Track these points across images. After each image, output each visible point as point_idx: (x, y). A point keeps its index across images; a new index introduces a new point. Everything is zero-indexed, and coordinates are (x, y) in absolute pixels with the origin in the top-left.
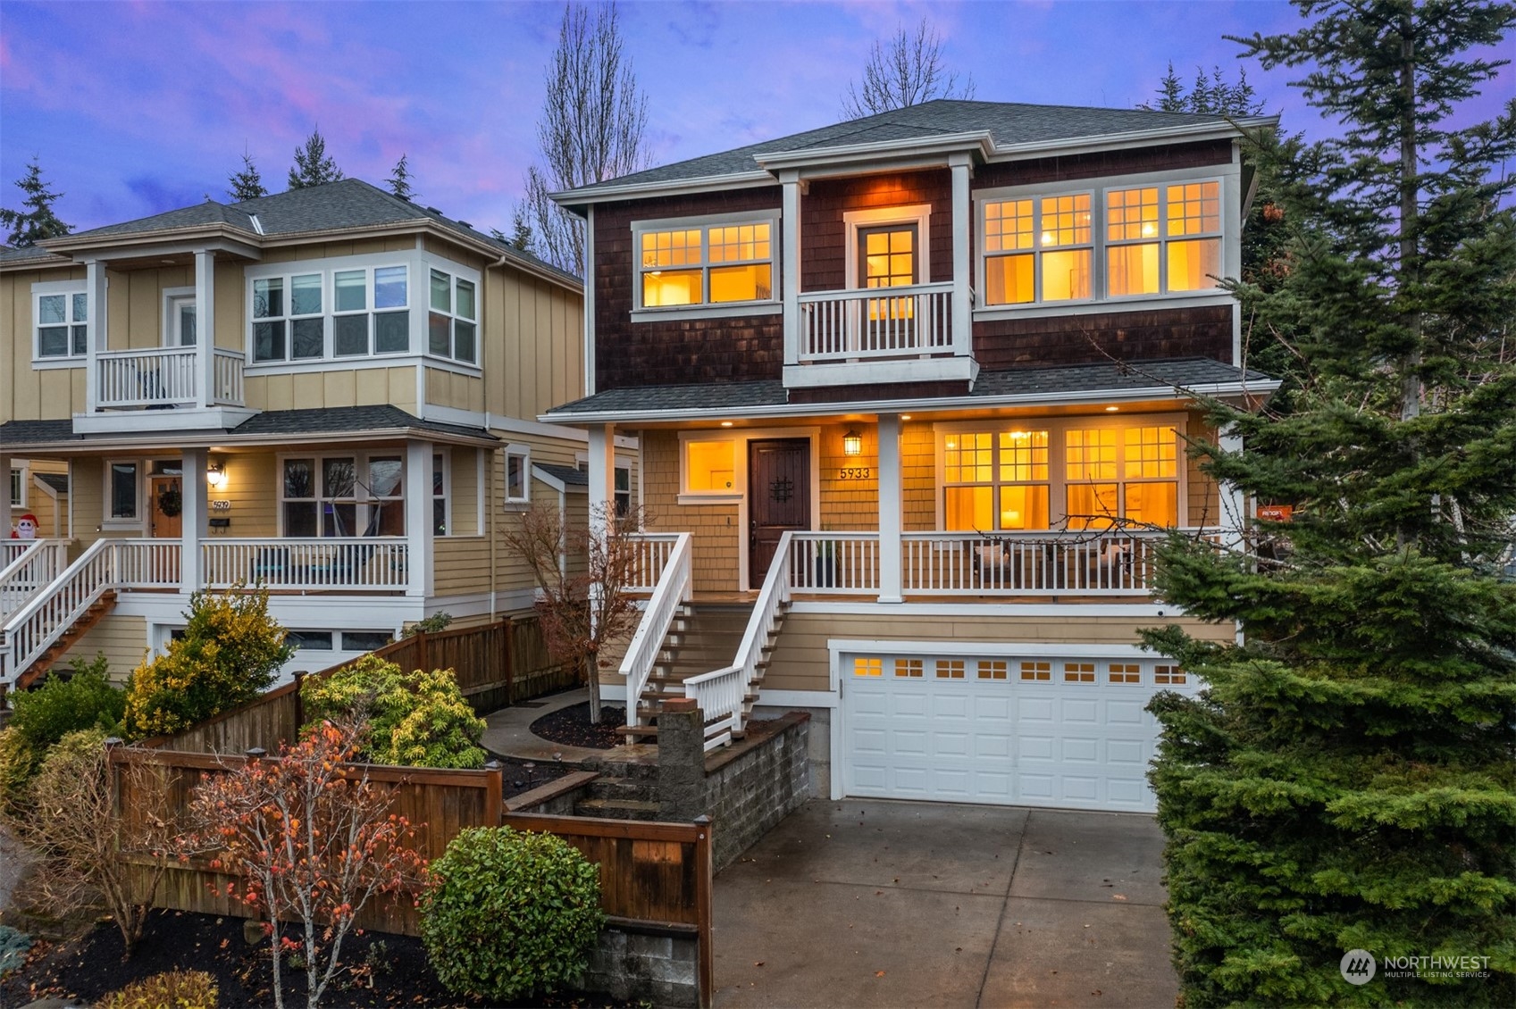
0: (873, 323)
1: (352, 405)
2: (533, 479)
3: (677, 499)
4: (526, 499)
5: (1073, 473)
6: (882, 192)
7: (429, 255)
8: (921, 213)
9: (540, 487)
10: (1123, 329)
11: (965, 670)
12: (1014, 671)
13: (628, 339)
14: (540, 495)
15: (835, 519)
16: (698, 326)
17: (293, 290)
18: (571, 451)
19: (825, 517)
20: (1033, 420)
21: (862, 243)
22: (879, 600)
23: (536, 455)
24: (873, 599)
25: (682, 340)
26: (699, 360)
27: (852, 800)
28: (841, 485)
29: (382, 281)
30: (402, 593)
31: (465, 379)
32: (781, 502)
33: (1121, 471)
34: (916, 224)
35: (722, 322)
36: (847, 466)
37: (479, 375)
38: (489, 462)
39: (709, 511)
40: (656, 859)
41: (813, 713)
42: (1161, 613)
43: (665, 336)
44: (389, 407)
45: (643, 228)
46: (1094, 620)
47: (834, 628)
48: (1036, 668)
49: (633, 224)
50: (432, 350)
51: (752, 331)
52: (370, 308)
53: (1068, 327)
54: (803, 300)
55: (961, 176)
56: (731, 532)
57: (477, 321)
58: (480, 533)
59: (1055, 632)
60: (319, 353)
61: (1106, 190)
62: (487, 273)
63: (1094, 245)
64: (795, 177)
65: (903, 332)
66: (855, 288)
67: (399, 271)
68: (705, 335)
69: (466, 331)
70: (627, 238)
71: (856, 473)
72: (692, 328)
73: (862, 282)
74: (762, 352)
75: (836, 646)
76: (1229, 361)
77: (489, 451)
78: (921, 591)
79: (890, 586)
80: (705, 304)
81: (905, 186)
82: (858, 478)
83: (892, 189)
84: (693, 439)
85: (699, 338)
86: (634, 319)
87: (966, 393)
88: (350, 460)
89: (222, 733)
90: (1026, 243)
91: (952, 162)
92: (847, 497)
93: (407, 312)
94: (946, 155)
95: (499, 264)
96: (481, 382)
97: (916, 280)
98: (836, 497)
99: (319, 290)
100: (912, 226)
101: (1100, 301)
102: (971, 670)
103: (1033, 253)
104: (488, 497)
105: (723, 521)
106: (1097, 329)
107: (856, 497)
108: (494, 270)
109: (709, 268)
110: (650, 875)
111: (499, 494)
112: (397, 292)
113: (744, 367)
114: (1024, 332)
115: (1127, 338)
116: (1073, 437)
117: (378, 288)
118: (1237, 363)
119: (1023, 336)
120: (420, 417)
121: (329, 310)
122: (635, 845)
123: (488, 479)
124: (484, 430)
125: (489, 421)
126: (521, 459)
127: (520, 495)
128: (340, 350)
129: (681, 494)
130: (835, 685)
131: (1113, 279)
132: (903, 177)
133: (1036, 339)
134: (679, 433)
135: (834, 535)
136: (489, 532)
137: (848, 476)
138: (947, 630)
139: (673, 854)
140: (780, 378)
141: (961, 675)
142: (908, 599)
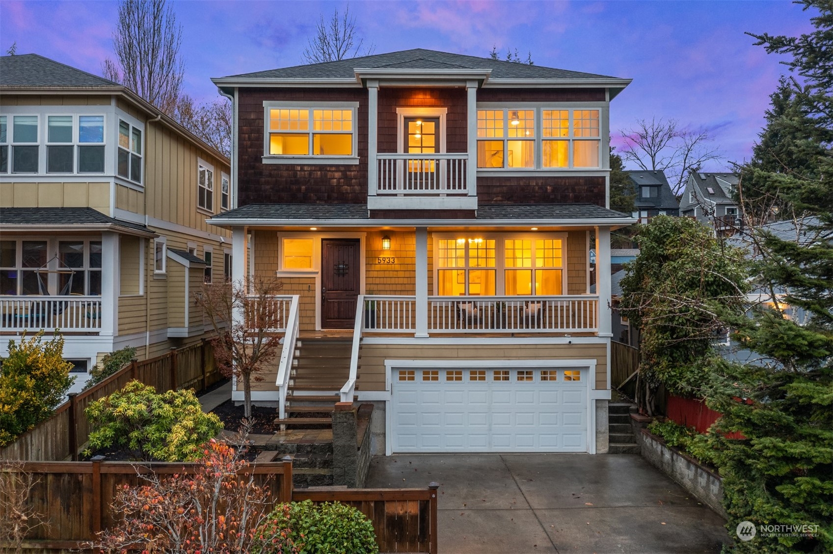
0: (410, 174)
1: (60, 206)
2: (167, 257)
3: (276, 273)
4: (164, 271)
5: (508, 264)
6: (420, 98)
7: (120, 111)
8: (442, 112)
9: (173, 264)
10: (550, 186)
11: (463, 376)
12: (490, 376)
13: (261, 174)
14: (172, 269)
15: (375, 288)
16: (306, 168)
17: (15, 125)
18: (185, 241)
19: (369, 286)
20: (489, 233)
21: (406, 127)
22: (416, 336)
23: (170, 243)
24: (412, 335)
25: (295, 175)
26: (306, 189)
27: (397, 455)
28: (378, 267)
29: (84, 125)
30: (97, 334)
31: (135, 192)
32: (341, 276)
33: (534, 263)
34: (438, 118)
35: (322, 167)
36: (381, 256)
37: (142, 190)
38: (147, 247)
39: (297, 281)
40: (401, 512)
41: (375, 405)
42: (570, 342)
43: (285, 173)
44: (88, 208)
45: (271, 105)
46: (534, 347)
47: (388, 352)
48: (502, 374)
49: (265, 102)
50: (119, 173)
51: (340, 174)
52: (76, 141)
53: (522, 183)
54: (379, 158)
55: (472, 94)
56: (310, 294)
57: (142, 156)
58: (141, 293)
59: (514, 353)
60: (35, 170)
61: (542, 109)
62: (148, 124)
63: (535, 138)
64: (377, 85)
65: (432, 180)
66: (403, 153)
67: (97, 119)
68: (310, 174)
69: (136, 160)
70: (260, 112)
71: (387, 260)
72: (302, 170)
73: (406, 150)
74: (346, 187)
75: (389, 363)
76: (604, 206)
77: (147, 240)
78: (438, 331)
79: (422, 329)
80: (311, 155)
81: (432, 96)
82: (388, 263)
83: (425, 97)
84: (287, 237)
85: (307, 176)
86: (265, 162)
87: (474, 217)
88: (45, 243)
89: (29, 442)
90: (500, 134)
91: (468, 85)
92: (381, 274)
93: (103, 147)
94: (465, 81)
95: (157, 120)
96: (144, 194)
97: (437, 150)
98: (375, 274)
99: (36, 127)
100: (436, 119)
101: (538, 170)
102: (466, 376)
103: (503, 141)
104: (146, 270)
105: (306, 287)
106: (537, 185)
107: (387, 274)
108: (151, 123)
109: (313, 134)
110: (397, 524)
111: (151, 267)
112: (97, 133)
113: (335, 195)
114: (498, 184)
115: (553, 191)
116: (508, 243)
117: (81, 129)
118: (608, 207)
119: (497, 186)
120: (112, 216)
121: (43, 141)
122: (387, 505)
123: (146, 258)
124: (145, 226)
125: (148, 221)
126: (162, 244)
127: (161, 269)
128: (51, 168)
129: (279, 270)
130: (388, 387)
131: (544, 159)
132: (432, 91)
133: (505, 188)
134: (278, 233)
135: (375, 297)
136: (146, 293)
137: (382, 262)
138: (454, 353)
139: (413, 508)
140: (366, 203)
141: (436, 379)
142: (432, 335)
